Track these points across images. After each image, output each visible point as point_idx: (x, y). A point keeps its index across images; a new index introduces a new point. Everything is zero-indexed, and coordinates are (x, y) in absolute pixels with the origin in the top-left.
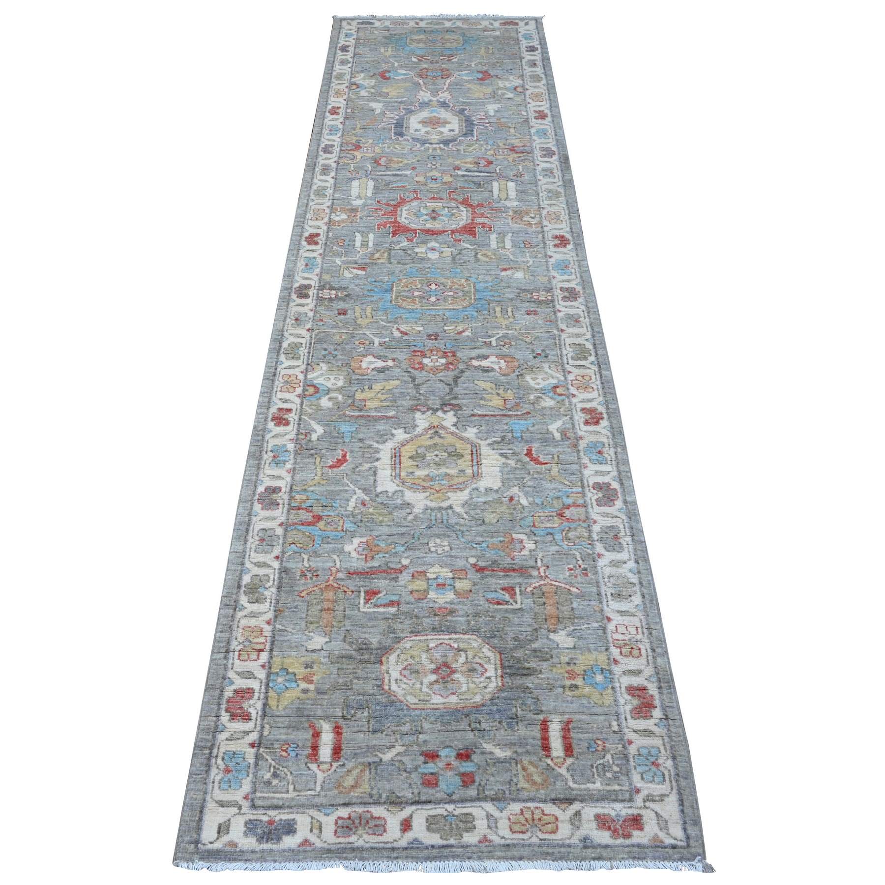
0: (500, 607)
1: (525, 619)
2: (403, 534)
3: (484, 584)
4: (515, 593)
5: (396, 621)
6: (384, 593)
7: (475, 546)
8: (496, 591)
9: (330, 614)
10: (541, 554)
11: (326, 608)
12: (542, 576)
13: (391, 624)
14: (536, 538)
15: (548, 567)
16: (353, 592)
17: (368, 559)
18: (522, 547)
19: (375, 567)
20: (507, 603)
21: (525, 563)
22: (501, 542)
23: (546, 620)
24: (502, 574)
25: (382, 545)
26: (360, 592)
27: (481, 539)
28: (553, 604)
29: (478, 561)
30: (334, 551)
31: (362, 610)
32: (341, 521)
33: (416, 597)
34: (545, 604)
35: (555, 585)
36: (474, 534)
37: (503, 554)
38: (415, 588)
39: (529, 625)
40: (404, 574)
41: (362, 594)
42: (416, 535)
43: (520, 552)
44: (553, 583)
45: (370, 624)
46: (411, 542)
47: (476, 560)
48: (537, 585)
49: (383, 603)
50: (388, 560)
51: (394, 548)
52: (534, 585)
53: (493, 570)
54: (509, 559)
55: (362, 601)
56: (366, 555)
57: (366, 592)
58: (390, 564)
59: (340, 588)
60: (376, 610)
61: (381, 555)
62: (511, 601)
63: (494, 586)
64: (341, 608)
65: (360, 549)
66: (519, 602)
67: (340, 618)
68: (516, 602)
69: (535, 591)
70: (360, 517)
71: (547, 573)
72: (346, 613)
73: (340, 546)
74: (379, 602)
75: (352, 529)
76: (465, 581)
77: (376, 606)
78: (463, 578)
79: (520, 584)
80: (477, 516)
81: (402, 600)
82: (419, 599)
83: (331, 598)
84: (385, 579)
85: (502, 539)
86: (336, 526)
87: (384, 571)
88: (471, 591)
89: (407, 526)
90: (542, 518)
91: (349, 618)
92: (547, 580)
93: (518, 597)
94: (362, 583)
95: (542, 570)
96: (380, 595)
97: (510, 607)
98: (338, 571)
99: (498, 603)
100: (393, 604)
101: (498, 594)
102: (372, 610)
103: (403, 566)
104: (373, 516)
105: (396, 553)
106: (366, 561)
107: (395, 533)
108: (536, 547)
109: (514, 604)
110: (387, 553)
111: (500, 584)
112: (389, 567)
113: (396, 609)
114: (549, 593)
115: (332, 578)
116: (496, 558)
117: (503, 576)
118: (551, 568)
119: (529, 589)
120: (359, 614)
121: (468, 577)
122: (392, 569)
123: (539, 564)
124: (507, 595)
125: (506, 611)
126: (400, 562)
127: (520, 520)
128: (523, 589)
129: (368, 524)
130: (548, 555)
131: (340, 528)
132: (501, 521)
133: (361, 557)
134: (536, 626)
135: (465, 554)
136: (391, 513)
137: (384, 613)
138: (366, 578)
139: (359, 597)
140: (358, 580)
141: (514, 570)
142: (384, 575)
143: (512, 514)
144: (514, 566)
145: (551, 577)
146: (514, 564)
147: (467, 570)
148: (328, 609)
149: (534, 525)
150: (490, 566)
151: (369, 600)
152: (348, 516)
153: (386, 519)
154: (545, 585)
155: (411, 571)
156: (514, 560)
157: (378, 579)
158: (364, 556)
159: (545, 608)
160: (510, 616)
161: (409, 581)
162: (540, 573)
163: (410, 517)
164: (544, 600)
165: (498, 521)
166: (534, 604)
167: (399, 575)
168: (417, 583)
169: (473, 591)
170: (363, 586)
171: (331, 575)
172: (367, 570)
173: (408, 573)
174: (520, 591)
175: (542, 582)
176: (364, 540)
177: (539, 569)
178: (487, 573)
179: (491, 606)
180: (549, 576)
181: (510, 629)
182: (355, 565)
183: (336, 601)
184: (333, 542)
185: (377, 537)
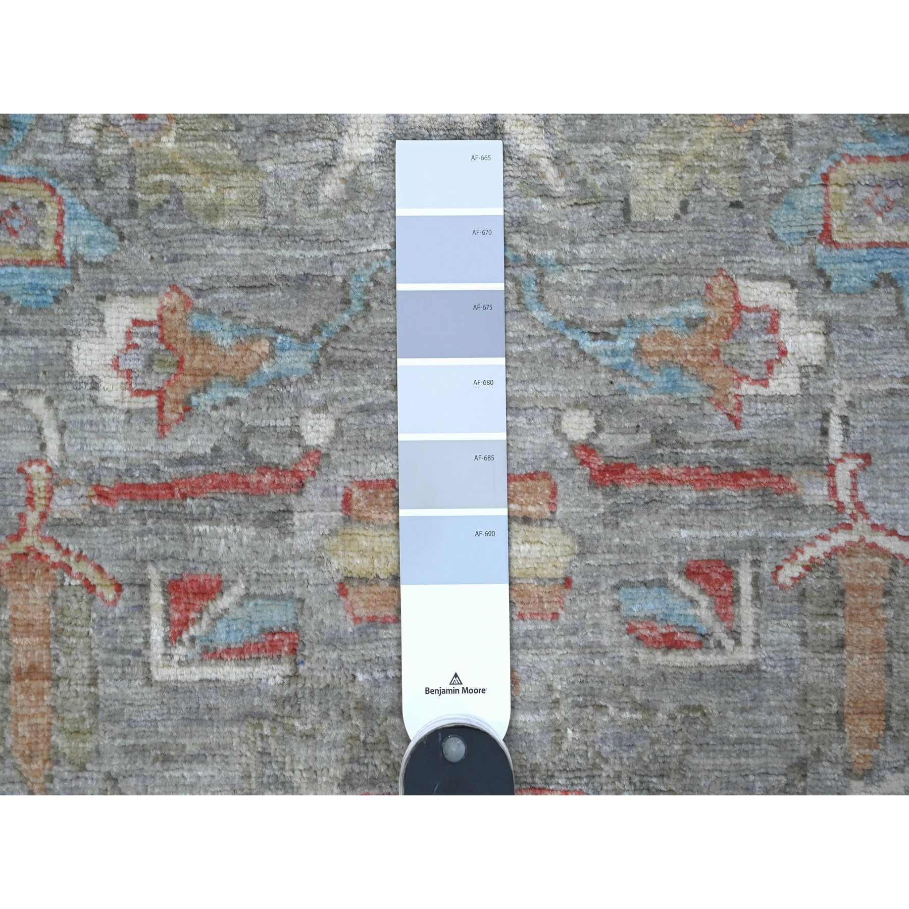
0: (677, 659)
1: (761, 717)
2: (302, 282)
3: (623, 548)
4: (737, 591)
5: (291, 730)
6: (238, 590)
7: (588, 345)
8: (663, 584)
9: (41, 693)
10: (847, 388)
11: (24, 663)
12: (841, 507)
13: (273, 744)
14: (829, 306)
15: (867, 457)
16: (119, 588)
17: (170, 416)
18: (772, 353)
19: (200, 460)
20: (703, 641)
21: (780, 438)
22: (692, 324)
23: (840, 718)
24: (688, 495)
25: (224, 339)
26: (145, 586)
27: (614, 312)
28: (875, 648)
29: (599, 428)
30: (32, 375)
31: (159, 674)
32: (51, 209)
33: (361, 612)
34: (841, 644)
35: (885, 553)
36: (586, 281)
37: (696, 390)
38: (359, 564)
39: (777, 743)
40: (313, 492)
41: (156, 598)
42: (355, 295)
43: (764, 383)
44: (881, 540)
45: (191, 747)
46: (334, 325)
47: (588, 424)
48: (820, 550)
49: (235, 640)
50: (248, 420)
51: (272, 355)
52: (809, 553)
53: (657, 477)
54: (720, 419)
55: (158, 633)
56: (160, 394)
57: (172, 588)
58: (255, 444)
59: (68, 569)
60: (209, 672)
61: (217, 394)
62: (719, 631)
63: (656, 556)
64: (82, 668)
65: (135, 362)
66: (747, 639)
67: (79, 710)
68: (735, 635)
69: (811, 580)
70: (124, 183)
71: (862, 493)
72: (101, 690)
73: (56, 346)
74: (221, 638)
75: (98, 253)
76: (549, 534)
77: (211, 654)
78: (541, 521)
79: (755, 546)
80: (599, 180)
81: (310, 632)
82: (372, 620)
83: (38, 616)
84: (239, 517)
85: (696, 309)
86: (27, 237)
87: (235, 480)
88: (568, 582)
89: (318, 239)
90: (863, 193)
91: (114, 718)
92: (861, 529)
93: (747, 612)
94: (152, 542)
95: (843, 474)
96: (225, 602)
97: (713, 659)
98: (55, 481)
99: (671, 643)
100: (274, 647)
101: (673, 601)
102: (196, 673)
103: (308, 452)
104: (181, 180)
105: (278, 380)
106: (163, 428)
107: (271, 272)
108: (829, 354)
109: (729, 643)
110: (242, 383)
111: (680, 547)
112: (251, 458)
113: (286, 668)
114: (863, 590)
115: (33, 518)
116: (670, 414)
117: (694, 506)
118: (880, 465)
119: (789, 572)
120: (149, 693)
121: (560, 510)
122: (266, 468)
123: (835, 446)
124: (704, 601)
125: (698, 676)
126: (295, 434)
127: (775, 199)
128: (767, 569)
129: (162, 224)
130: (871, 397)
131: (48, 248)
132: (696, 210)
133: (139, 403)
134: (805, 750)
135: (548, 390)
136: (249, 165)
137: (241, 689)
138: (166, 514)
139: (142, 609)
140: (135, 524)
141: (737, 476)
142: (235, 499)
143: (742, 166)
144: (738, 454)
145: (877, 510)
146: (739, 443)
147: (558, 478)
148: (33, 671)
149: (826, 236)
150: (645, 452)
151: (185, 623)
152: (75, 179)
153: (233, 196)
154: (848, 551)
155: (340, 478)
156: (737, 423)
157: (212, 519)
158: (152, 402)
159: (841, 667)
160: (712, 702)
161: (333, 533)
162: (833, 490)
163: (331, 188)
164: (840, 626)
165: (684, 206)
166: (804, 644)
167: (292, 500)
168: (364, 543)
169: (576, 580)
170: (155, 558)
171: (30, 501)
172: (169, 473)
173: (326, 492)
174: (756, 581)
175: (840, 539)
176: (148, 310)
177: (831, 472)
178: (633, 489)
179: (642, 654)
180: (869, 505)
181: (708, 763)
182: (118, 447)
183: (57, 635)
184: (24, 323)
185: (199, 292)
